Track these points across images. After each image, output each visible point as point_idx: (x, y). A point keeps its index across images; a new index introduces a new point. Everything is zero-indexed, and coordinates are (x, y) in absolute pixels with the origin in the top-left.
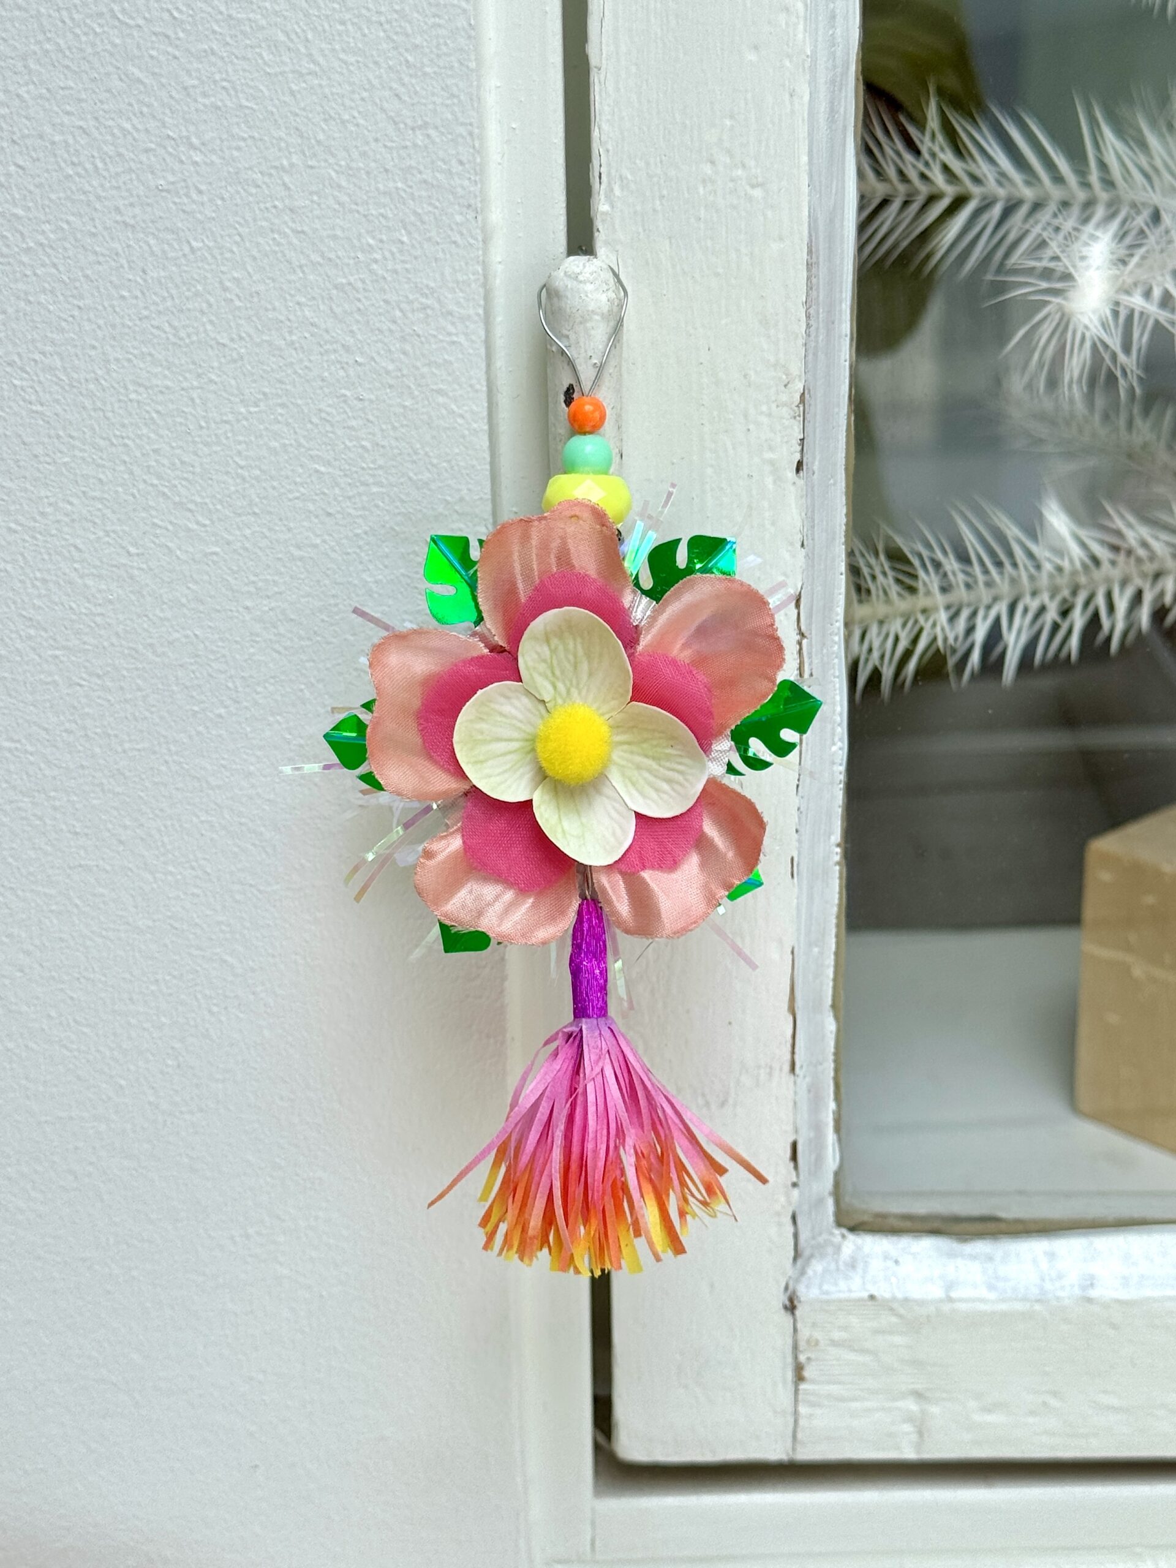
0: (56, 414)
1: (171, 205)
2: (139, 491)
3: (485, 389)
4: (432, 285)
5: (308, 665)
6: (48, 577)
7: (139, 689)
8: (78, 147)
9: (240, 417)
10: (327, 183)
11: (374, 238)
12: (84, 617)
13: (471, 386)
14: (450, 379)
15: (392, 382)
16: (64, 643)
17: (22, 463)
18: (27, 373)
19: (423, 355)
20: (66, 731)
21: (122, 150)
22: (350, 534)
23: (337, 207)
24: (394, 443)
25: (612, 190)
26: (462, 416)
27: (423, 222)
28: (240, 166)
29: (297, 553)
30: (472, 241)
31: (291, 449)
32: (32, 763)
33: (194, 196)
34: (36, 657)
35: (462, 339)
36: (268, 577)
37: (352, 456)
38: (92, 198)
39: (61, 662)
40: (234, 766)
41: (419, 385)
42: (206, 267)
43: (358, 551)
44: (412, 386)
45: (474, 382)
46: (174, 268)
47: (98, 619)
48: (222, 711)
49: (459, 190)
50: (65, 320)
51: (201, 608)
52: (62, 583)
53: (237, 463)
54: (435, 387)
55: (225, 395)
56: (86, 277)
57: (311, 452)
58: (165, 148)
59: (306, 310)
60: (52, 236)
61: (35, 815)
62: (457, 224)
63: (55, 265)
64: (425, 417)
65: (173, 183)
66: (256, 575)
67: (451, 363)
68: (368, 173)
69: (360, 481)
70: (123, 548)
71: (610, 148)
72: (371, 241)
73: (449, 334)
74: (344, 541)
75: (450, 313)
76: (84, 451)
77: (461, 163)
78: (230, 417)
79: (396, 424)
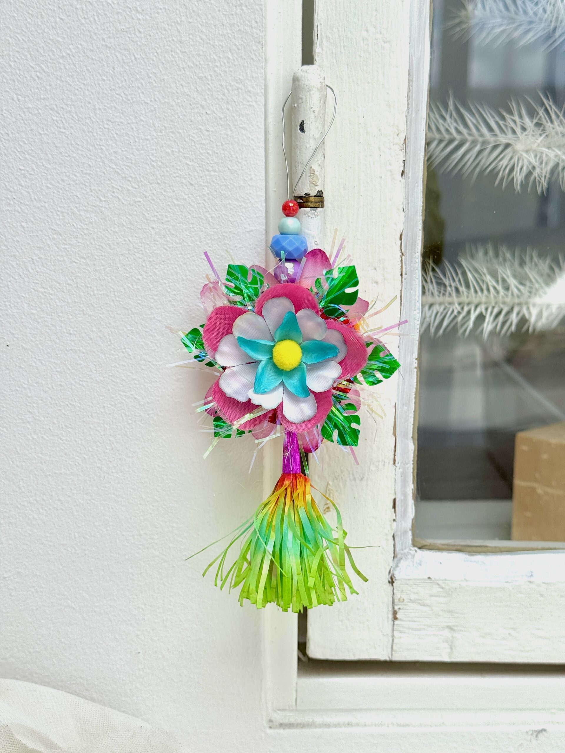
0: (71, 134)
1: (128, 39)
2: (106, 170)
3: (263, 127)
4: (242, 78)
5: (179, 256)
6: (64, 210)
7: (103, 265)
8: (88, 11)
9: (154, 137)
10: (197, 30)
11: (216, 55)
12: (79, 230)
13: (257, 126)
14: (248, 122)
15: (222, 123)
16: (70, 242)
17: (54, 156)
18: (59, 114)
19: (237, 111)
20: (68, 284)
21: (107, 13)
22: (201, 194)
23: (200, 41)
24: (222, 152)
25: (322, 42)
26: (252, 140)
27: (238, 49)
28: (159, 21)
29: (176, 202)
30: (260, 59)
31: (175, 153)
32: (51, 299)
33: (138, 35)
34: (56, 248)
35: (254, 104)
36: (163, 213)
37: (203, 157)
38: (92, 34)
39: (68, 251)
40: (144, 304)
41: (234, 125)
42: (142, 67)
43: (204, 202)
44: (231, 125)
45: (259, 124)
46: (127, 68)
47: (86, 232)
48: (140, 277)
49: (255, 35)
50: (77, 90)
51: (132, 228)
52: (70, 214)
53: (151, 159)
54: (241, 126)
55: (147, 126)
56: (88, 70)
57: (185, 155)
58: (126, 12)
59: (185, 88)
60: (73, 51)
61: (52, 324)
62: (254, 50)
63: (74, 64)
64: (236, 140)
65: (129, 28)
66: (157, 212)
67: (249, 114)
68: (215, 26)
69: (206, 169)
70: (98, 197)
71: (322, 23)
72: (216, 58)
73: (248, 101)
74: (198, 198)
75: (249, 92)
76: (82, 151)
77: (256, 22)
78: (149, 137)
79: (224, 143)
